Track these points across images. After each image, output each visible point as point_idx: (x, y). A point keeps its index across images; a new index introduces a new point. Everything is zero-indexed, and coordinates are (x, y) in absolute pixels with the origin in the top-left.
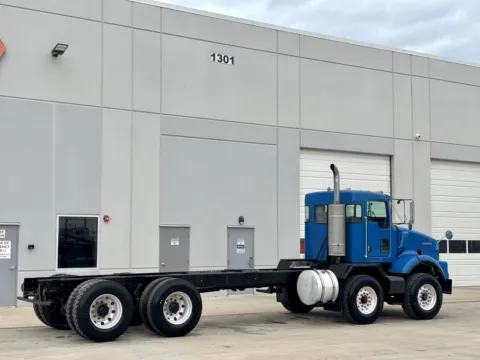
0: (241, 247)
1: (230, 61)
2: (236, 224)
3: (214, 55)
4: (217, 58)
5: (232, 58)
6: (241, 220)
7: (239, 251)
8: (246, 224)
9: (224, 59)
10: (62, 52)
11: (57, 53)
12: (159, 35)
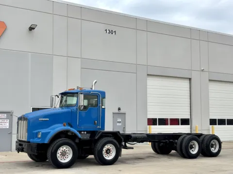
0: (119, 122)
1: (114, 33)
2: (117, 111)
3: (106, 30)
4: (108, 31)
5: (115, 32)
6: (119, 109)
7: (118, 124)
8: (121, 111)
9: (111, 32)
10: (34, 29)
11: (31, 29)
12: (80, 20)
